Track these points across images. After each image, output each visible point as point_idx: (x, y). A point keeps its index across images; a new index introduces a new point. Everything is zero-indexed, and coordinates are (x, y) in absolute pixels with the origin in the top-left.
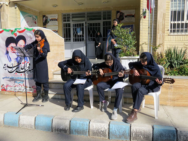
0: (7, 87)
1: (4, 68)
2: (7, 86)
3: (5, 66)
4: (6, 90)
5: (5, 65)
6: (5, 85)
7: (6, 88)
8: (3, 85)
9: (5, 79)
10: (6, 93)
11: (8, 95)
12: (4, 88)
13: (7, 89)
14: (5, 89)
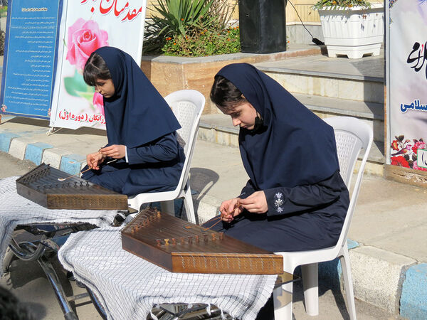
0: (415, 150)
1: (410, 61)
2: (419, 143)
3: (415, 55)
4: (411, 165)
5: (416, 46)
6: (410, 138)
7: (410, 153)
8: (401, 139)
9: (410, 112)
10: (408, 177)
11: (416, 185)
12: (402, 152)
13: (415, 159)
14: (407, 157)
